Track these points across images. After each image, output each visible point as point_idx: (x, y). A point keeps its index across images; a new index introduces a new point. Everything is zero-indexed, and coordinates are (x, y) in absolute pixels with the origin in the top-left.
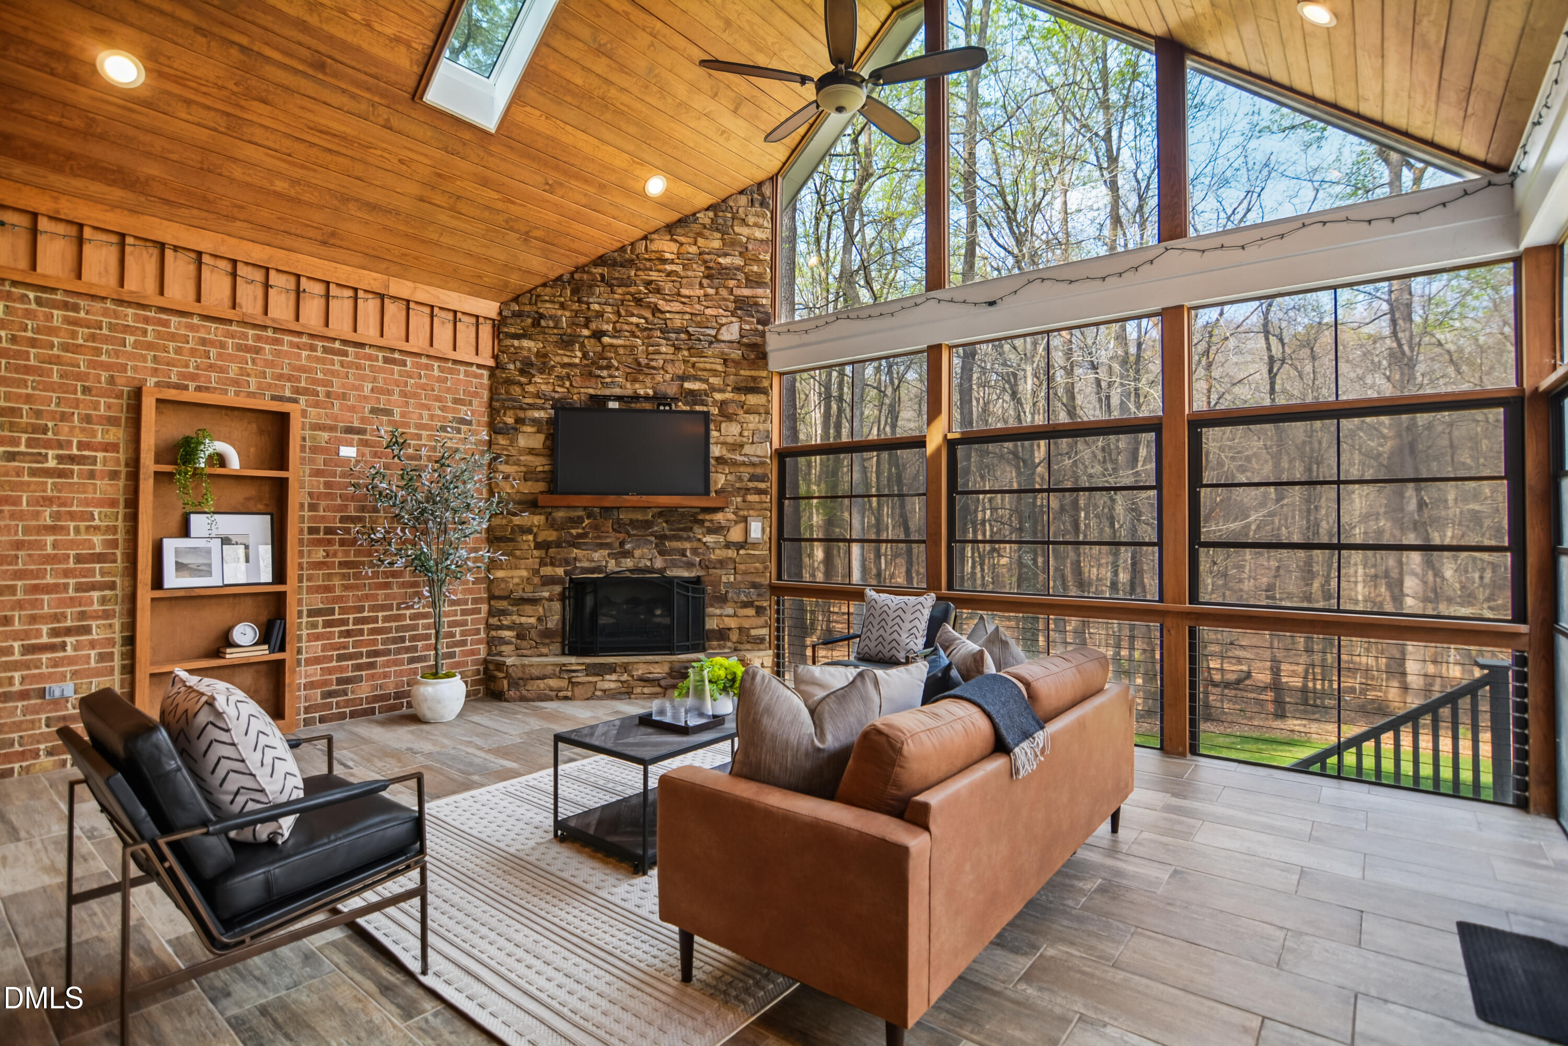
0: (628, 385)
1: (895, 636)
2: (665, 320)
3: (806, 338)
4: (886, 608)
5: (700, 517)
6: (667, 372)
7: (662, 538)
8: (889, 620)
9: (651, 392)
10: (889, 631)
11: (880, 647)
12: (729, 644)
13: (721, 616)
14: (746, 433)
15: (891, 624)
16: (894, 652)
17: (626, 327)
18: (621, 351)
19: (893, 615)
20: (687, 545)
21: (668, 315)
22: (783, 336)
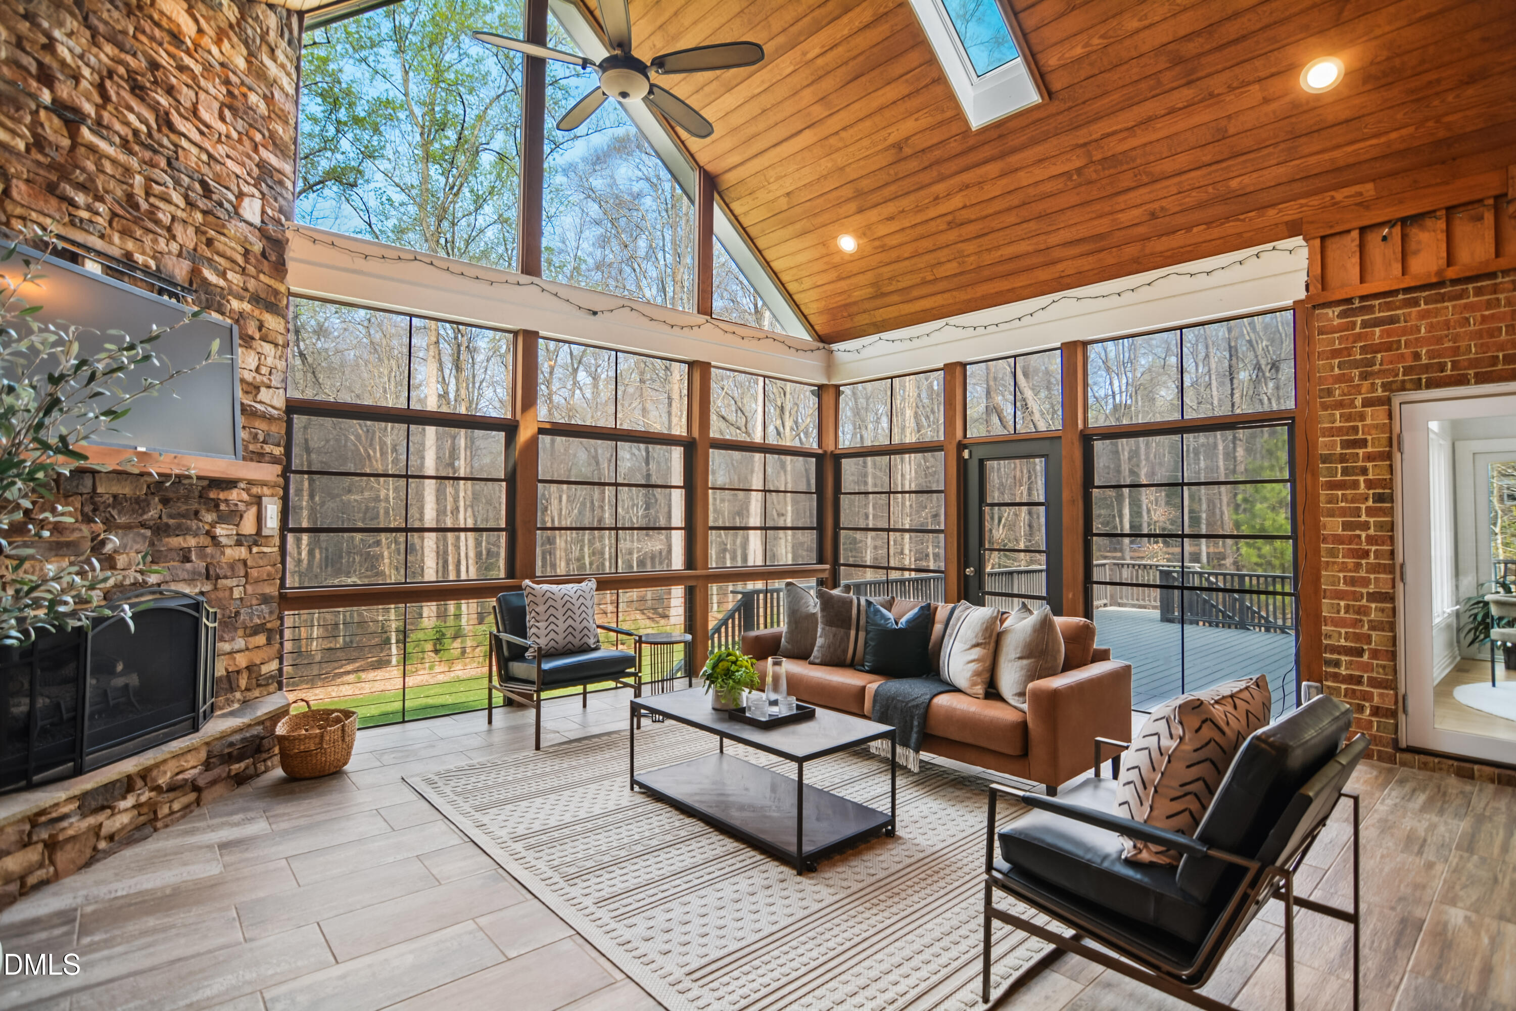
0: (116, 238)
1: (585, 623)
2: (176, 146)
3: (360, 263)
4: (566, 598)
5: (212, 495)
6: (174, 237)
7: (160, 530)
8: (575, 609)
9: (152, 264)
10: (579, 620)
11: (570, 638)
12: (238, 695)
13: (231, 653)
14: (264, 370)
15: (578, 612)
16: (586, 639)
17: (118, 127)
18: (108, 167)
19: (578, 604)
20: (192, 542)
21: (184, 143)
22: (318, 247)
